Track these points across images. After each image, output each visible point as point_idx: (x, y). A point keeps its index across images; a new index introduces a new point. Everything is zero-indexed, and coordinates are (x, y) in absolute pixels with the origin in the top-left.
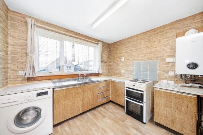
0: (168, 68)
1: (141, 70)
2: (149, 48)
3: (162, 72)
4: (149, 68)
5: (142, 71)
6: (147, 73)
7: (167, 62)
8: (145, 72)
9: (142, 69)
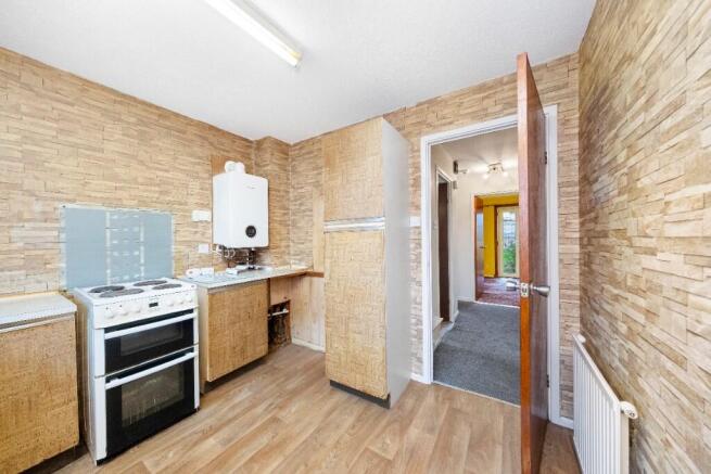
0: (198, 237)
1: (108, 244)
2: (142, 163)
3: (182, 248)
4: (142, 235)
5: (114, 248)
6: (137, 253)
7: (195, 218)
8: (126, 254)
9: (111, 239)
